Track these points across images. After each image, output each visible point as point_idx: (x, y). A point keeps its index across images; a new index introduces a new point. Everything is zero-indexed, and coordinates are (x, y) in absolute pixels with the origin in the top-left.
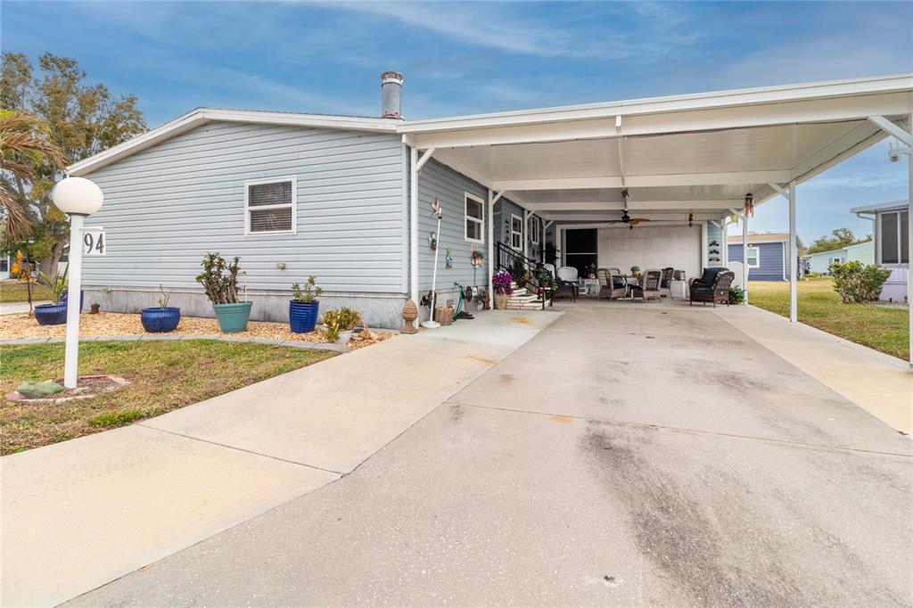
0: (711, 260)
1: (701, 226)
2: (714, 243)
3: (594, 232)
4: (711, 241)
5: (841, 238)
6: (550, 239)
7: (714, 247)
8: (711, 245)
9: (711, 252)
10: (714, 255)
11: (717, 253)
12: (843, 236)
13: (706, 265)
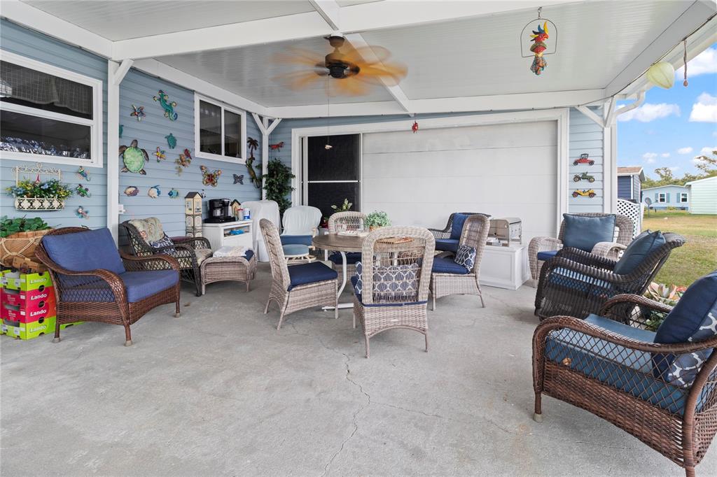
0: (575, 194)
1: (557, 121)
2: (583, 160)
3: (352, 141)
4: (577, 155)
5: (662, 176)
6: (280, 155)
7: (583, 168)
8: (576, 163)
9: (577, 178)
10: (583, 185)
11: (590, 179)
12: (664, 174)
13: (567, 206)
